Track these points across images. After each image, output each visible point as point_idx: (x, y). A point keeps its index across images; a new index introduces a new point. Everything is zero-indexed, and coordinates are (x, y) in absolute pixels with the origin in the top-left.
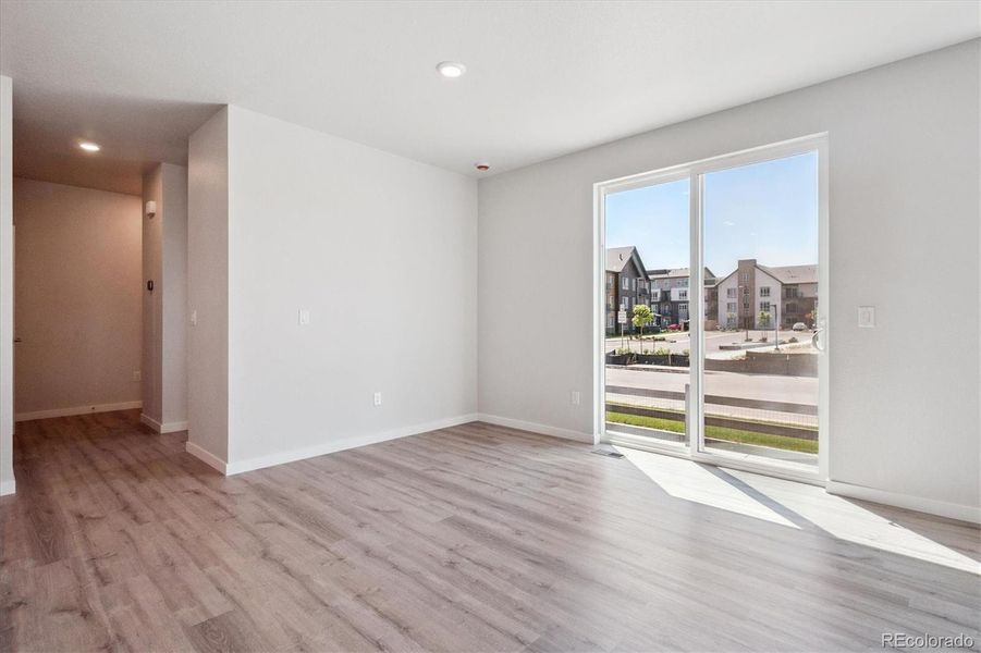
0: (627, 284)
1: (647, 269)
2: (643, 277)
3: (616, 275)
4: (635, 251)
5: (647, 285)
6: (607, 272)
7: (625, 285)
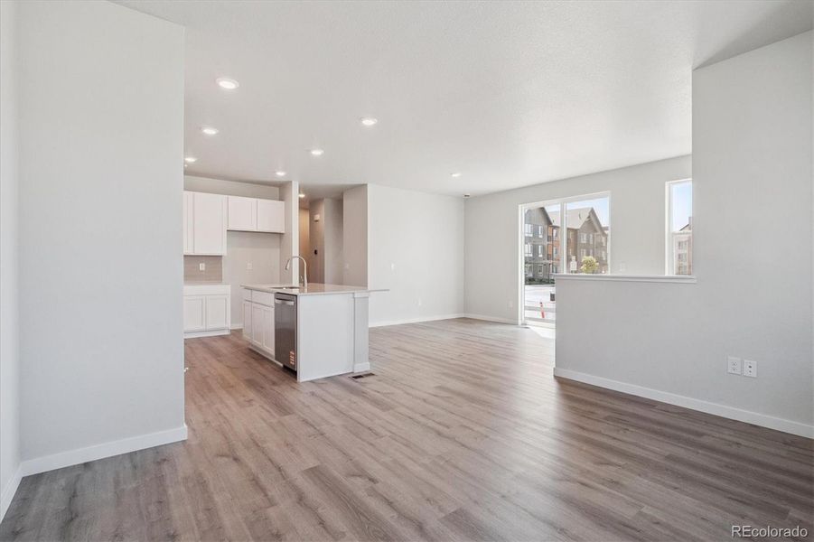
0: (585, 239)
1: (603, 226)
2: (599, 233)
3: (575, 231)
4: (592, 211)
5: (603, 238)
6: (568, 229)
7: (583, 240)
